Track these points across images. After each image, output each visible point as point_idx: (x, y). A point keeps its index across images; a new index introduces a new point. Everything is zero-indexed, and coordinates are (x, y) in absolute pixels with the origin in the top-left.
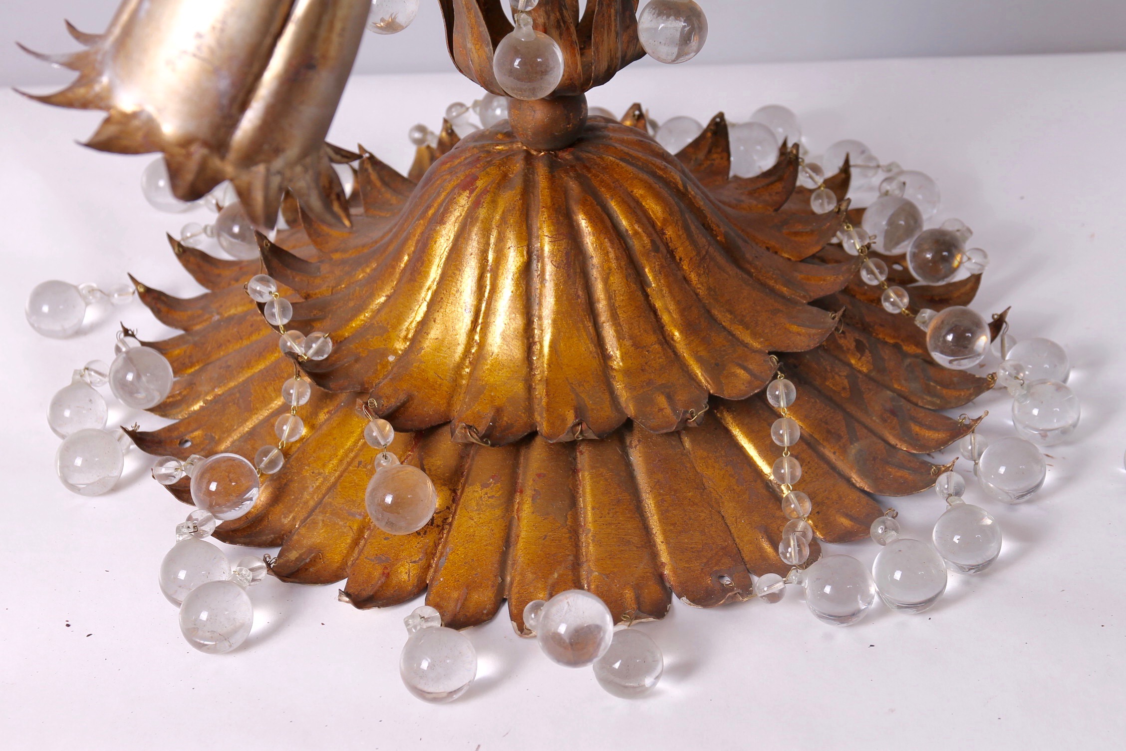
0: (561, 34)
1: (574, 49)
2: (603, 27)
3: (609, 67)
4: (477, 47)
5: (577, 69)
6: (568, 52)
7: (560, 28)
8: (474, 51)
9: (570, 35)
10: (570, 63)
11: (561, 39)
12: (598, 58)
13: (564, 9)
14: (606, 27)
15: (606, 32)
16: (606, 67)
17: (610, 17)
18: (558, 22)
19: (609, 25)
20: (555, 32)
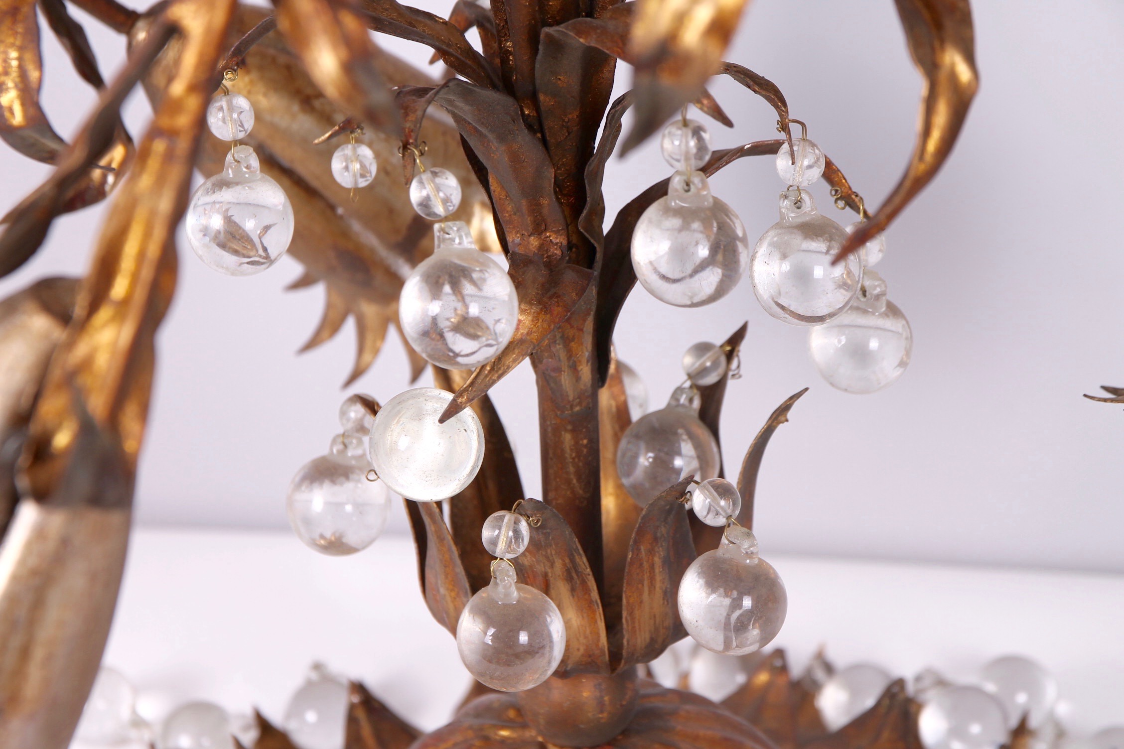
0: (573, 590)
1: (594, 612)
2: (641, 582)
3: (653, 640)
4: (453, 594)
5: (598, 640)
6: (585, 615)
7: (571, 582)
8: (449, 599)
9: (587, 591)
10: (588, 631)
11: (573, 596)
12: (634, 627)
13: (575, 554)
14: (646, 583)
15: (646, 589)
16: (648, 640)
17: (652, 567)
18: (568, 571)
19: (652, 579)
20: (562, 588)
